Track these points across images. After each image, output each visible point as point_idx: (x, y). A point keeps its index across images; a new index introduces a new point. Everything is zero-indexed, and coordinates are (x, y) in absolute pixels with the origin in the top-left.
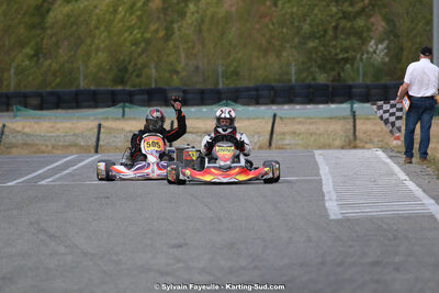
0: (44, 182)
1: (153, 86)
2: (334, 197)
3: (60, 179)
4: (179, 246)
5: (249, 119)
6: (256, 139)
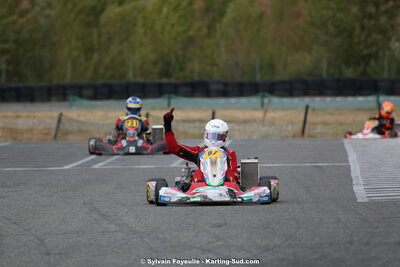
0: (97, 166)
1: (196, 78)
2: (361, 182)
3: (111, 163)
4: (220, 226)
5: (284, 110)
6: (290, 128)
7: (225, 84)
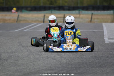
0: (25, 31)
2: (107, 36)
6: (87, 20)
7: (69, 7)
